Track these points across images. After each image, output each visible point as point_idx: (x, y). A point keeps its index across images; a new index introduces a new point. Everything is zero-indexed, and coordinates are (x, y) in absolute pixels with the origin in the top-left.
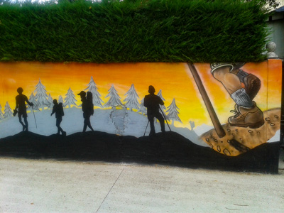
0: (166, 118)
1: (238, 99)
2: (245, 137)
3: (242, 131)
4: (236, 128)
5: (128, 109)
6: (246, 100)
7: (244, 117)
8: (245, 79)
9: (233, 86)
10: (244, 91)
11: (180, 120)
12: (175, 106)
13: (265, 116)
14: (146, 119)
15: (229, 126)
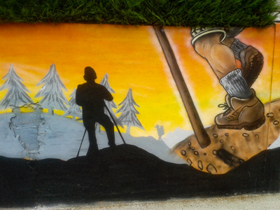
0: (116, 122)
1: (230, 86)
2: (237, 144)
3: (233, 135)
4: (226, 131)
5: (46, 110)
6: (241, 88)
7: (238, 113)
8: (243, 54)
9: (223, 66)
10: (240, 74)
11: (140, 124)
12: (133, 102)
13: (267, 110)
14: (80, 127)
15: (217, 128)
